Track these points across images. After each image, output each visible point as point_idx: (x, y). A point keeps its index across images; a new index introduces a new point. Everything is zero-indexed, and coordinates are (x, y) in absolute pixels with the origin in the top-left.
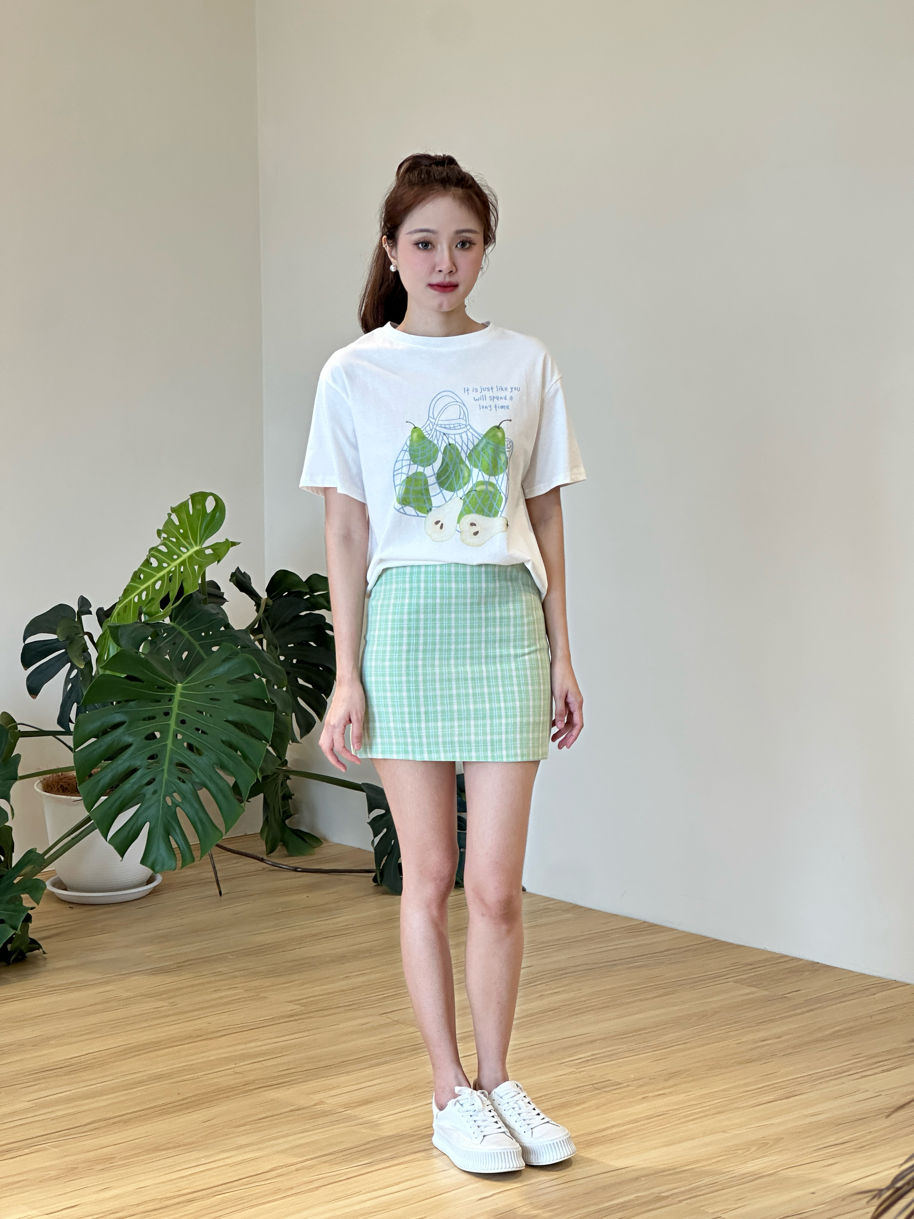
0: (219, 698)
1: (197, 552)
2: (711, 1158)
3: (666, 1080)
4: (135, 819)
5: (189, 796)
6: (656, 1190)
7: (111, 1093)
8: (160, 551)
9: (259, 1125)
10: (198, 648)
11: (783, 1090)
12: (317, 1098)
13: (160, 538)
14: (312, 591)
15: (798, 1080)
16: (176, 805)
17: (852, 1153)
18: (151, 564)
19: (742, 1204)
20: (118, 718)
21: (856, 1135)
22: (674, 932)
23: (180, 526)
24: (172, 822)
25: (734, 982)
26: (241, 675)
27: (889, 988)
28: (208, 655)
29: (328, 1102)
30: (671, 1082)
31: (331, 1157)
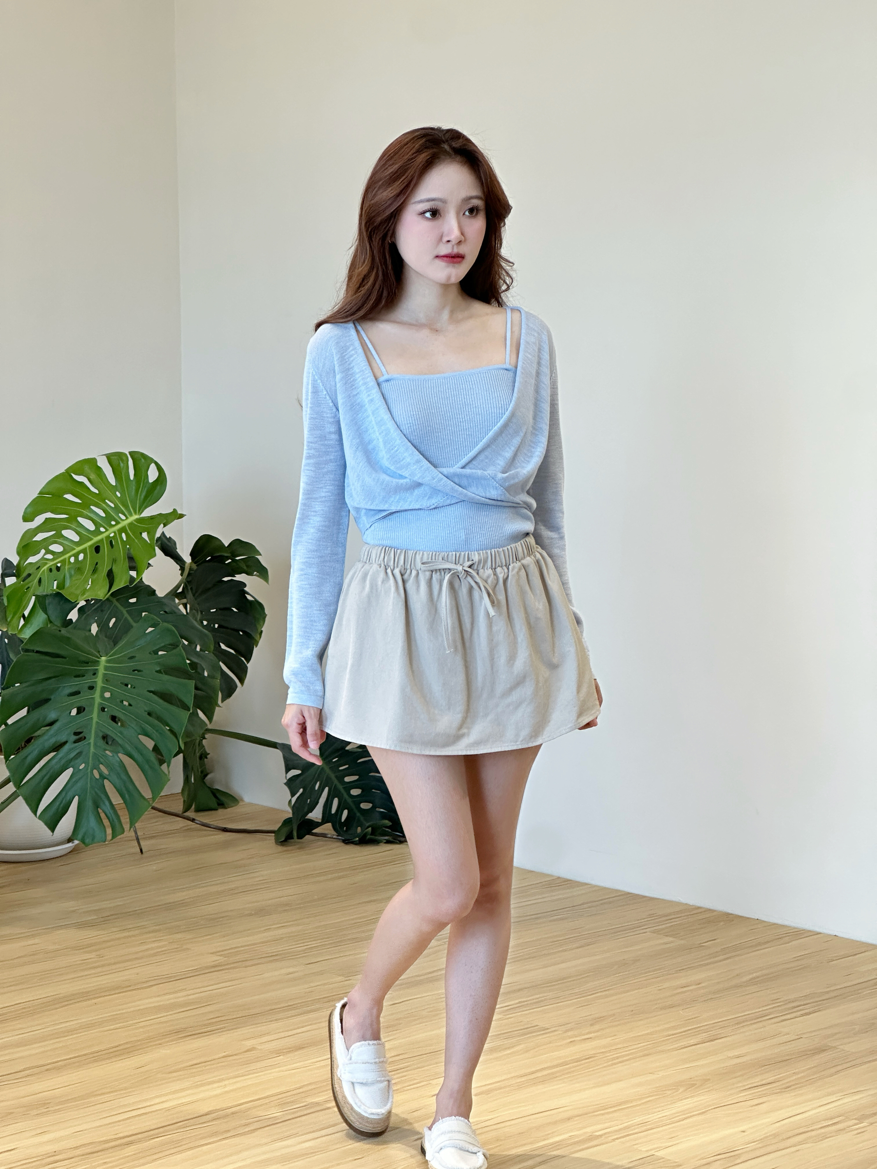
0: (141, 669)
2: (640, 1099)
3: (591, 1025)
4: (64, 793)
5: (116, 768)
6: (589, 1130)
7: (43, 1041)
9: (194, 1070)
11: (705, 1034)
12: (249, 1044)
14: (233, 555)
15: (720, 1023)
16: (103, 777)
17: (779, 1092)
19: (675, 1143)
21: (781, 1075)
22: (590, 886)
24: (100, 795)
25: (654, 933)
27: (803, 936)
29: (259, 1048)
30: (597, 1027)
31: (267, 1101)
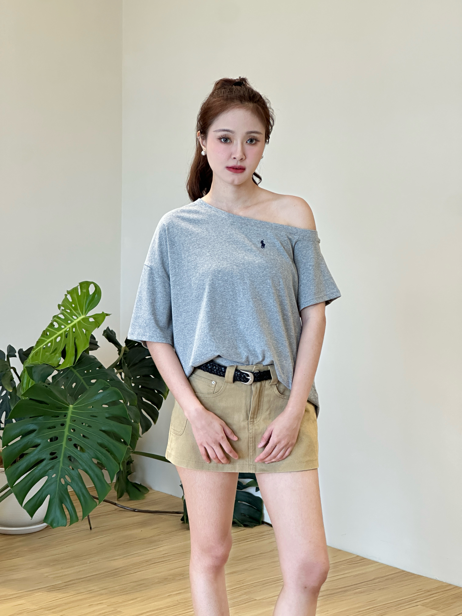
0: (97, 416)
1: (83, 319)
4: (40, 493)
5: (76, 478)
8: (60, 318)
10: (83, 381)
13: (60, 310)
16: (67, 484)
18: (54, 326)
20: (32, 427)
23: (73, 302)
24: (64, 495)
25: (422, 605)
26: (111, 401)
28: (89, 386)
